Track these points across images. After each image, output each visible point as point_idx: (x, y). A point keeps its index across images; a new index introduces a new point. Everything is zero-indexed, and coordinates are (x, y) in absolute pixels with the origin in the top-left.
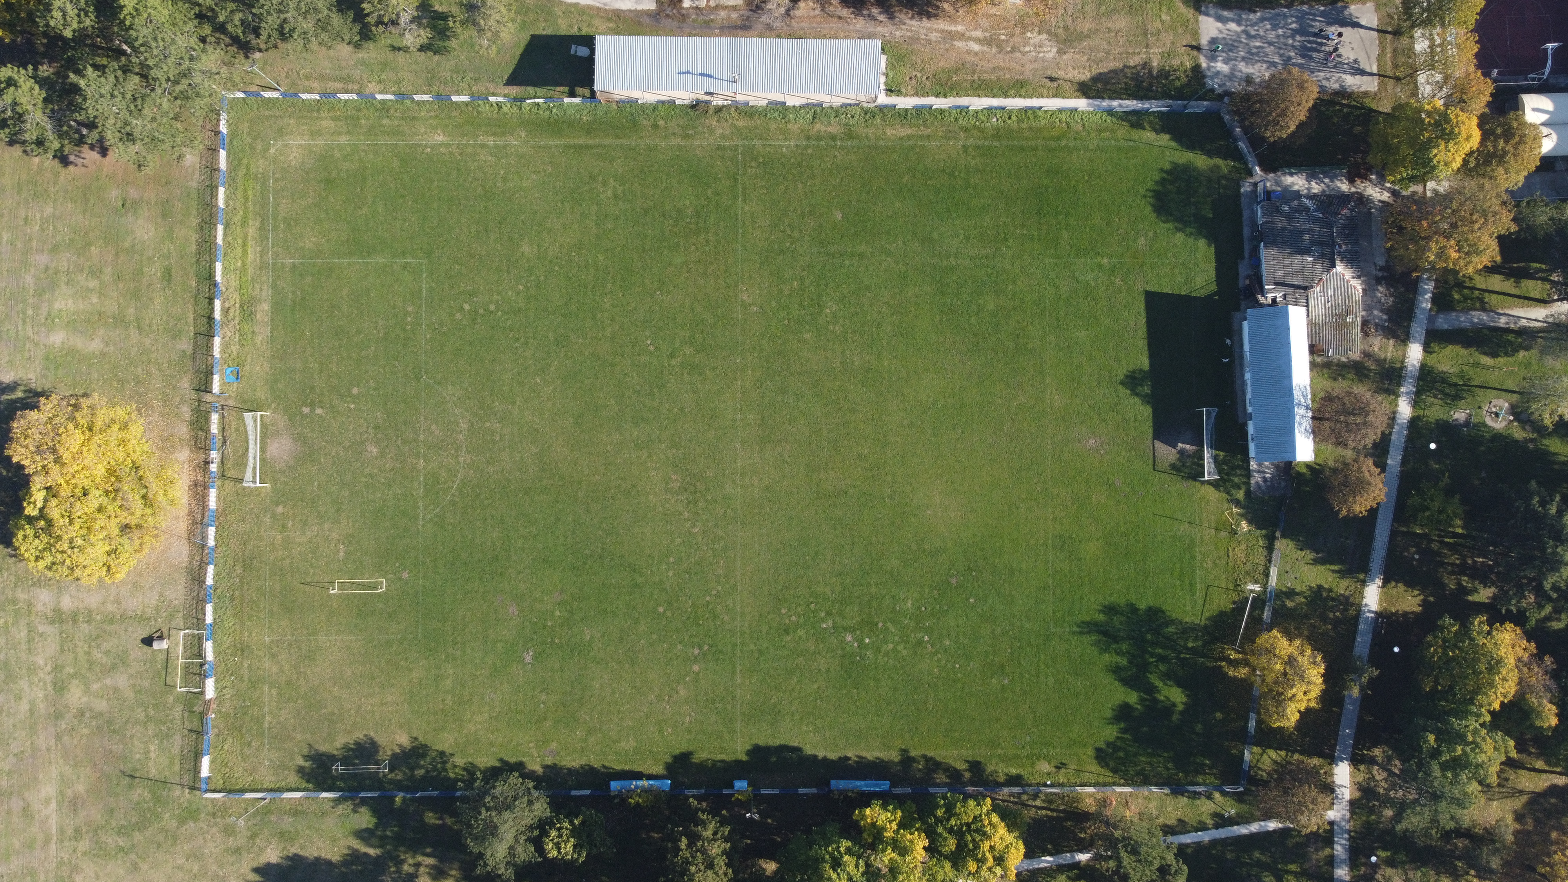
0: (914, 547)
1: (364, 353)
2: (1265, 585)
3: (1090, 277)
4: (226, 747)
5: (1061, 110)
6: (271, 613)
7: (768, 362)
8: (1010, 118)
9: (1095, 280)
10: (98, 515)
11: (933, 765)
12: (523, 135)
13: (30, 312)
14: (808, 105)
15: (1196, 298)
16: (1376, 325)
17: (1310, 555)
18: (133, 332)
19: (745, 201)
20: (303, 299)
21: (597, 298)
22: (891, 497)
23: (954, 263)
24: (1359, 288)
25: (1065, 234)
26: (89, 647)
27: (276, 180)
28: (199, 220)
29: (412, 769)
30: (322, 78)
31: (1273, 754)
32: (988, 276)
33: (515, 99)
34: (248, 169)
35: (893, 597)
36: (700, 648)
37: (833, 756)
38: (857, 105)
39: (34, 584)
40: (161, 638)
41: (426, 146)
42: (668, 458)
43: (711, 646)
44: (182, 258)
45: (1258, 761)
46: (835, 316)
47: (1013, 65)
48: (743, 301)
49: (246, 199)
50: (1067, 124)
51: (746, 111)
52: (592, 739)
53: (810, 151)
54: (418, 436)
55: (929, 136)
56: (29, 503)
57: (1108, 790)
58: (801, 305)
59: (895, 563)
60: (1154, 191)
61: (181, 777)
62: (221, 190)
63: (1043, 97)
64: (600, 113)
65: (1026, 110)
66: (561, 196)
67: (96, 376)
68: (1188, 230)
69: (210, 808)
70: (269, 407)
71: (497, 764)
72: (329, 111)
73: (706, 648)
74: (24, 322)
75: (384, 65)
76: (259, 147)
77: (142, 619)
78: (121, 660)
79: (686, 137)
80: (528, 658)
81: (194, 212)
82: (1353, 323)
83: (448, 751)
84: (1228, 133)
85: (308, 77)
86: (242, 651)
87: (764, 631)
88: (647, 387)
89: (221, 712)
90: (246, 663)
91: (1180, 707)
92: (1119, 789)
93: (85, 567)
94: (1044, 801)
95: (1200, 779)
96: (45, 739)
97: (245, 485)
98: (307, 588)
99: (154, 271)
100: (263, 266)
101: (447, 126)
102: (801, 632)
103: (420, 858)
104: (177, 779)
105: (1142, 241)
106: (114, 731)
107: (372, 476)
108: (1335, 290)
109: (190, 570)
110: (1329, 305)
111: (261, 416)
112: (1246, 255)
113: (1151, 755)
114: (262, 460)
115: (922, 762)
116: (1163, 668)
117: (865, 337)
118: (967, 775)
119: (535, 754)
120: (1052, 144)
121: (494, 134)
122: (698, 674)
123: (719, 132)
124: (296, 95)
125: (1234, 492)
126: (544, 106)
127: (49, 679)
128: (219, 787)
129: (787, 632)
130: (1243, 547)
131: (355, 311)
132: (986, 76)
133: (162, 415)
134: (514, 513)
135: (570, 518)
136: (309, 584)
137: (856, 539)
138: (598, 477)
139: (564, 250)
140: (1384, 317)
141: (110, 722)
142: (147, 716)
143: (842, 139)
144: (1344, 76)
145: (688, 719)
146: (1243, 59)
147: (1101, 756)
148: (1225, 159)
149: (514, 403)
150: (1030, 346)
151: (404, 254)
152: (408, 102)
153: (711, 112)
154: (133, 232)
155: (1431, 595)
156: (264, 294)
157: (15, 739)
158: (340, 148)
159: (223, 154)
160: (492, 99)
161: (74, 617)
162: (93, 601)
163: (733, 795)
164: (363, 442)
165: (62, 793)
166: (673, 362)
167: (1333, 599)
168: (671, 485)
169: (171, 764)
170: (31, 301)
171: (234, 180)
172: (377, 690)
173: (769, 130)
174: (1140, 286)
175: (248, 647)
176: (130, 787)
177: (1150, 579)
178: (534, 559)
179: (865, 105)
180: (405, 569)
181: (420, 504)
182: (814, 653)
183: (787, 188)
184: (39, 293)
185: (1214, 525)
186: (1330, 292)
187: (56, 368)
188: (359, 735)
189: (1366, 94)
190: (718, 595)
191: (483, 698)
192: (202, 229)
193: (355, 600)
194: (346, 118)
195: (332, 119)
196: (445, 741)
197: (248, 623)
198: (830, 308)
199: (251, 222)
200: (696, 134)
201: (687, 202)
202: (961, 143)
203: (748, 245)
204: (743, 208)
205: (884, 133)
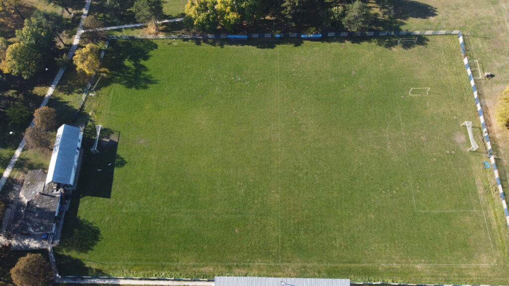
1: (434, 174)
2: (88, 95)
3: (132, 204)
4: (455, 46)
6: (449, 85)
7: (268, 171)
8: (156, 275)
9: (130, 203)
11: (213, 44)
12: (380, 268)
15: (89, 195)
16: (19, 184)
17: (69, 104)
19: (278, 237)
20: (465, 195)
21: (340, 196)
22: (221, 123)
23: (188, 210)
24: (21, 194)
25: (139, 221)
27: (490, 247)
29: (389, 41)
31: (98, 47)
32: (174, 205)
34: (504, 252)
35: (223, 91)
36: (292, 76)
37: (246, 46)
40: (488, 77)
41: (424, 263)
42: (307, 136)
43: (289, 76)
45: (103, 45)
46: (240, 189)
48: (278, 194)
50: (130, 272)
52: (329, 50)
53: (248, 260)
54: (406, 143)
55: (194, 267)
57: (155, 37)
58: (254, 193)
60: (98, 240)
61: (468, 38)
65: (148, 279)
66: (360, 239)
68: (86, 223)
70: (468, 153)
71: (361, 43)
76: (502, 261)
77: (497, 83)
78: (501, 70)
79: (305, 267)
80: (353, 72)
82: (28, 181)
83: (378, 46)
84: (58, 266)
86: (457, 74)
87: (270, 81)
88: (317, 161)
89: (460, 56)
91: (126, 60)
92: (151, 38)
95: (124, 40)
97: (471, 122)
100: (486, 209)
101: (416, 273)
102: (257, 80)
103: (383, 18)
104: (470, 37)
105: (107, 219)
106: (496, 50)
107: (422, 129)
110: (35, 188)
112: (64, 213)
113: (139, 47)
115: (216, 45)
116: (130, 71)
117: (228, 180)
118: (201, 41)
119: (348, 46)
120: (139, 263)
121: (394, 268)
122: (293, 68)
123: (290, 269)
125: (92, 125)
128: (455, 35)
129: (261, 81)
130: (92, 107)
131: (441, 190)
134: (365, 117)
135: (343, 115)
136: (437, 94)
137: (235, 109)
138: (334, 129)
139: (356, 216)
140: (14, 187)
141: (498, 52)
142: (486, 54)
143: (234, 266)
145: (296, 56)
147: (156, 46)
148: (63, 255)
149: (370, 155)
150: (161, 177)
151: (426, 214)
155: (29, 92)
156: (482, 197)
158: (464, 262)
163: (280, 33)
164: (428, 141)
166: (306, 171)
167: (65, 91)
168: (305, 126)
169: (473, 42)
172: (406, 63)
174: (111, 200)
175: (455, 75)
178: (355, 102)
180: (403, 99)
181: (401, 120)
182: (252, 74)
183: (259, 243)
185: (102, 114)
186: (33, 192)
188: (410, 50)
190: (286, 91)
191: (368, 61)
194: (464, 277)
195: (471, 276)
196: (380, 49)
197: (457, 82)
198: (242, 192)
199: (496, 228)
200: (300, 269)
201: (303, 237)
202: (180, 263)
203: (276, 218)
204: (279, 234)
205: (214, 269)
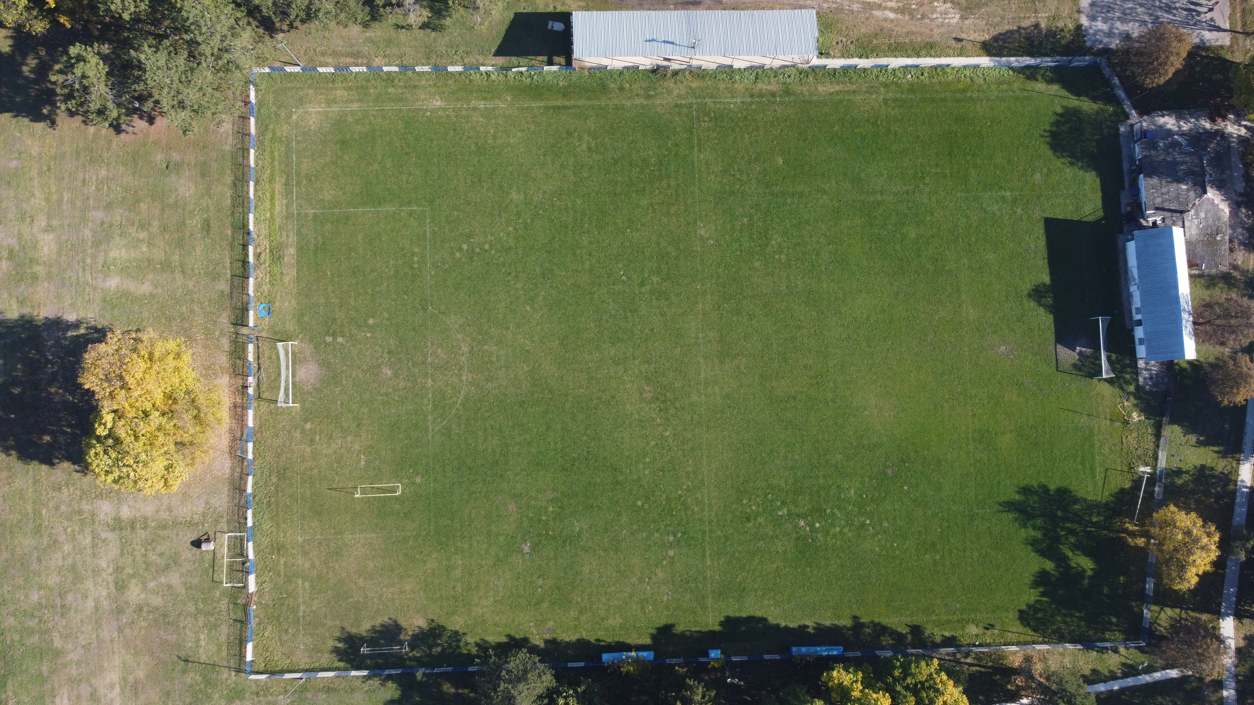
0: (855, 444)
1: (377, 289)
2: (1154, 467)
3: (995, 208)
4: (266, 634)
5: (965, 67)
6: (303, 517)
7: (724, 287)
8: (922, 74)
9: (1000, 210)
10: (157, 433)
11: (879, 629)
12: (509, 99)
13: (89, 261)
14: (751, 67)
15: (1086, 223)
16: (1240, 241)
17: (1195, 438)
18: (178, 276)
19: (700, 150)
20: (324, 243)
21: (577, 237)
22: (833, 401)
23: (880, 198)
24: (1227, 210)
25: (973, 172)
26: (146, 550)
27: (298, 143)
28: (233, 178)
29: (430, 647)
30: (335, 54)
31: (1169, 611)
32: (909, 208)
33: (503, 68)
34: (274, 134)
35: (838, 487)
36: (675, 536)
37: (793, 625)
38: (793, 66)
39: (97, 497)
40: (208, 540)
41: (427, 110)
42: (642, 373)
43: (684, 533)
44: (219, 211)
45: (1157, 617)
46: (780, 247)
47: (923, 29)
48: (701, 236)
49: (273, 159)
50: (971, 78)
51: (699, 73)
52: (583, 618)
53: (754, 107)
54: (426, 359)
55: (854, 92)
56: (100, 424)
57: (1029, 649)
58: (751, 238)
59: (839, 457)
60: (1050, 132)
61: (228, 661)
62: (252, 151)
63: (949, 56)
64: (574, 79)
65: (935, 68)
66: (543, 150)
67: (147, 315)
68: (1080, 164)
69: (254, 688)
70: (297, 337)
71: (506, 640)
72: (342, 82)
73: (679, 535)
74: (84, 270)
75: (389, 42)
76: (283, 115)
77: (191, 524)
78: (174, 561)
79: (648, 97)
80: (527, 549)
81: (229, 172)
82: (1221, 241)
83: (461, 631)
84: (1108, 83)
85: (323, 54)
86: (279, 550)
87: (729, 519)
88: (621, 312)
89: (261, 603)
90: (282, 561)
91: (1090, 573)
92: (1038, 647)
93: (147, 480)
94: (974, 659)
95: (1107, 635)
96: (108, 632)
97: (279, 405)
98: (334, 493)
99: (195, 222)
100: (289, 216)
101: (443, 92)
102: (760, 520)
104: (225, 664)
105: (1037, 176)
106: (169, 623)
107: (387, 395)
108: (1206, 214)
109: (232, 481)
110: (1201, 226)
111: (292, 344)
112: (1127, 186)
113: (1065, 615)
114: (293, 383)
115: (871, 627)
116: (1072, 540)
117: (807, 264)
118: (909, 637)
119: (535, 632)
120: (958, 96)
121: (484, 99)
122: (673, 558)
123: (675, 93)
124: (315, 69)
125: (1126, 387)
126: (526, 74)
127: (111, 579)
128: (261, 669)
129: (748, 519)
130: (1135, 435)
131: (369, 253)
132: (901, 40)
133: (205, 347)
134: (510, 424)
135: (559, 426)
136: (335, 489)
137: (805, 438)
138: (583, 391)
139: (547, 196)
140: (1246, 234)
141: (165, 616)
142: (197, 609)
143: (780, 96)
144: (1203, 32)
145: (665, 598)
146: (1119, 19)
147: (1023, 617)
148: (1106, 104)
149: (508, 328)
150: (947, 268)
151: (409, 203)
152: (410, 73)
153: (669, 75)
154: (176, 189)
156: (290, 240)
157: (83, 632)
158: (353, 113)
159: (252, 120)
160: (482, 69)
161: (132, 525)
162: (148, 510)
163: (709, 663)
164: (379, 366)
165: (125, 679)
166: (643, 290)
167: (1214, 477)
168: (645, 395)
169: (219, 650)
170: (89, 251)
171: (262, 143)
172: (396, 580)
173: (718, 89)
174: (1040, 213)
175: (283, 546)
176: (184, 671)
177: (1057, 464)
178: (528, 463)
179: (800, 66)
180: (418, 474)
181: (430, 418)
182: (772, 537)
183: (735, 138)
184: (96, 244)
185: (1109, 417)
186: (1202, 215)
187: (112, 309)
188: (384, 619)
189: (1222, 47)
190: (688, 490)
191: (488, 585)
192: (235, 185)
193: (376, 503)
194: (357, 88)
195: (345, 89)
196: (456, 623)
197: (283, 526)
198: (776, 240)
199: (277, 179)
200: (656, 94)
201: (651, 153)
202: (882, 97)
203: (704, 188)
204: (698, 157)
205: (816, 90)
